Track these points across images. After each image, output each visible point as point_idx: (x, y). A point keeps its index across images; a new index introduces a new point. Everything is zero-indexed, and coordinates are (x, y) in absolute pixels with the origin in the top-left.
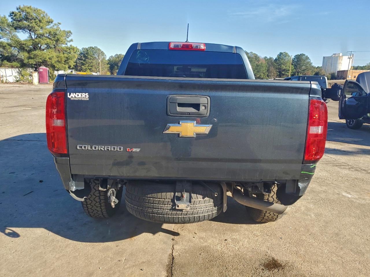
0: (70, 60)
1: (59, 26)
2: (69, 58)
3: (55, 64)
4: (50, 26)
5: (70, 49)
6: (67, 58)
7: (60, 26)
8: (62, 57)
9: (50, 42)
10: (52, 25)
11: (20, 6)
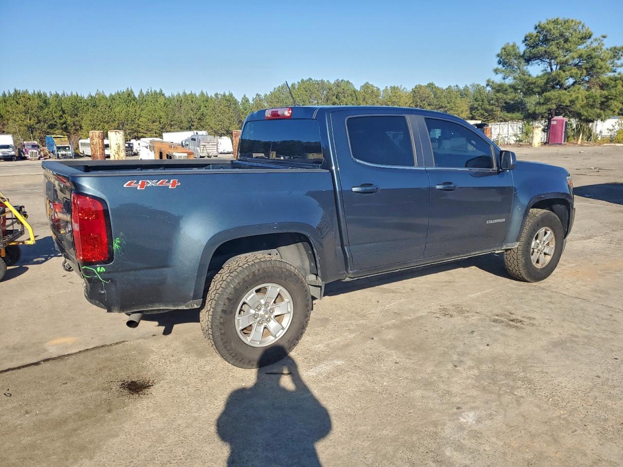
0: (612, 101)
1: (603, 42)
2: (609, 97)
3: (581, 111)
4: (585, 45)
5: (615, 81)
6: (606, 97)
7: (605, 41)
8: (596, 96)
9: (577, 73)
10: (588, 42)
11: (540, 22)
